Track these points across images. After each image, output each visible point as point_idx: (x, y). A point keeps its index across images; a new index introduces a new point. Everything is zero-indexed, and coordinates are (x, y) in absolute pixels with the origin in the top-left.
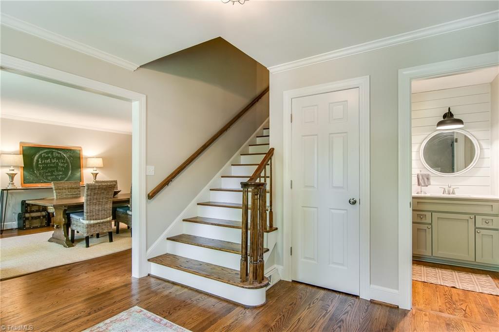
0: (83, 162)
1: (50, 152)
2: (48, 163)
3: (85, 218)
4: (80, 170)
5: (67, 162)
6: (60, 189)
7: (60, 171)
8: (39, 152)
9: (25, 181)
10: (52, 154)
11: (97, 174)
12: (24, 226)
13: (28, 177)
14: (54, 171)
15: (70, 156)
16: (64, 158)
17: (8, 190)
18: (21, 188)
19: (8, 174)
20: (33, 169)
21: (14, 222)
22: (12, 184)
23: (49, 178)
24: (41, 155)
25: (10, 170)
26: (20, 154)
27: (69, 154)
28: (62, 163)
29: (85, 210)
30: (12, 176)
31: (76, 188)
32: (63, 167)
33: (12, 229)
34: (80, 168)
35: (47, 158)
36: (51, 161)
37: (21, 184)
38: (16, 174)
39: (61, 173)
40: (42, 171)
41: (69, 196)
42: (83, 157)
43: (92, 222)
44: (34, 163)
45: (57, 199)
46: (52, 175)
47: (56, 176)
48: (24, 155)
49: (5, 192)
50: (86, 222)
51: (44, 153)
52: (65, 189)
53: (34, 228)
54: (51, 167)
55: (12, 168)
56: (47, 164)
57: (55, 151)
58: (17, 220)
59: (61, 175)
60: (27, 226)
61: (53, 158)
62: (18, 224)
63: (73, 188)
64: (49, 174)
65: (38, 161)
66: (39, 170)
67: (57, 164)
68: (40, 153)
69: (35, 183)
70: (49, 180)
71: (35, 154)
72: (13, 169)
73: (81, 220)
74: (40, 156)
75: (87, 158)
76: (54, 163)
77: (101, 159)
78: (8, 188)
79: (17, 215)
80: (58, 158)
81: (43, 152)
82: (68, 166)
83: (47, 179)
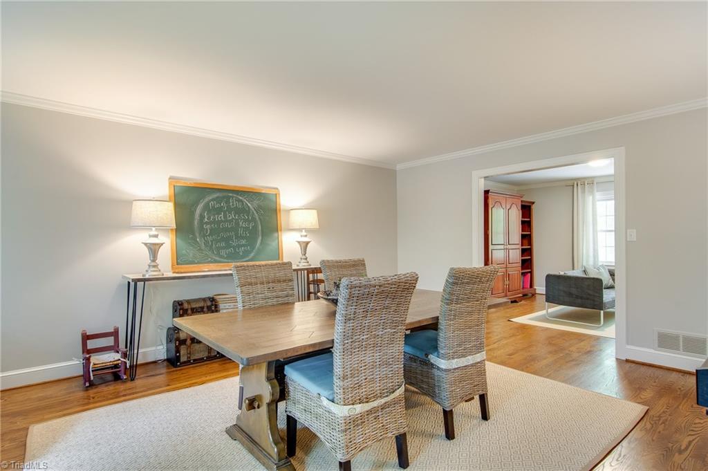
0: (282, 219)
1: (224, 197)
2: (222, 221)
3: (339, 396)
4: (276, 235)
5: (254, 219)
6: (251, 284)
7: (243, 238)
8: (204, 197)
9: (179, 260)
10: (228, 202)
11: (307, 243)
12: (178, 358)
13: (184, 252)
14: (230, 238)
15: (260, 207)
16: (248, 211)
17: (144, 280)
18: (171, 275)
19: (146, 244)
20: (193, 234)
21: (158, 348)
22: (154, 266)
23: (223, 252)
24: (208, 203)
25: (150, 236)
26: (170, 201)
27: (256, 202)
28: (245, 221)
29: (338, 369)
30: (154, 249)
31: (284, 281)
32: (246, 229)
33: (155, 362)
34: (277, 231)
35: (219, 211)
36: (225, 216)
37: (172, 265)
38: (162, 244)
39: (244, 242)
40: (210, 239)
41: (270, 302)
42: (282, 208)
43: (359, 408)
44: (196, 222)
45: (244, 310)
46: (228, 246)
47: (234, 247)
48: (176, 205)
49: (140, 284)
50: (341, 411)
51: (213, 200)
52: (262, 283)
53: (196, 361)
54: (226, 230)
55: (154, 232)
56: (219, 222)
57: (233, 197)
58: (164, 342)
59: (243, 245)
60: (183, 359)
61: (230, 210)
62: (168, 350)
63: (279, 281)
64: (223, 244)
65: (202, 217)
66: (204, 236)
67: (237, 224)
68: (206, 200)
69: (199, 263)
70: (222, 257)
71: (196, 203)
72: (156, 233)
73: (325, 402)
74: (206, 207)
75: (288, 211)
76: (231, 220)
77: (314, 212)
78: (147, 277)
79: (165, 331)
80: (238, 211)
81: (211, 198)
82: (255, 227)
83: (218, 255)
